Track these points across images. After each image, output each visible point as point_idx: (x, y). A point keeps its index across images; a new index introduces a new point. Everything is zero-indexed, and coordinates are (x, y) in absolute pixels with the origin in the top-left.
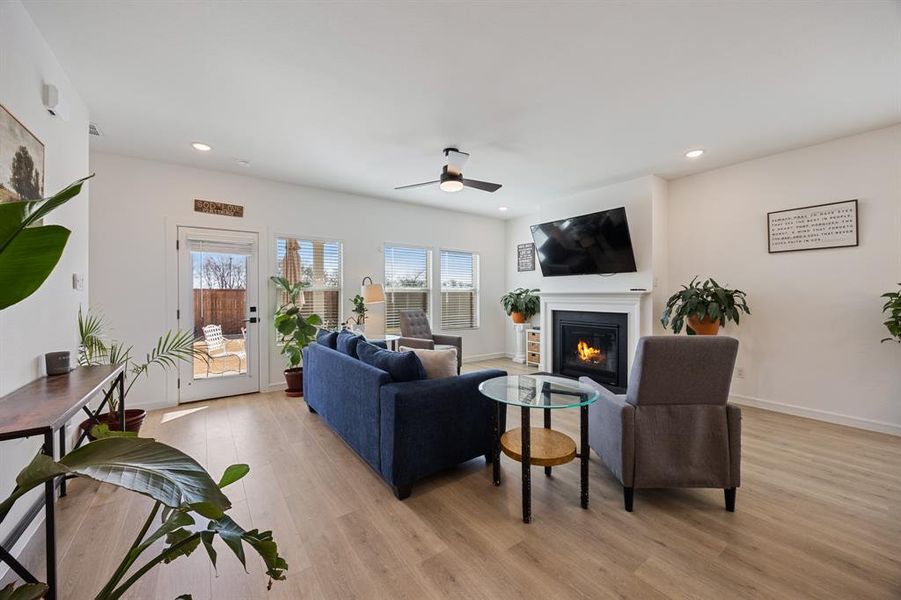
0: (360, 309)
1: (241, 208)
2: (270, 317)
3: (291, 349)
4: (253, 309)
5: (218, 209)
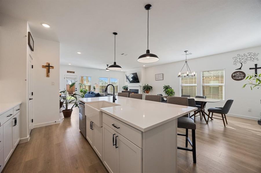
0: (94, 88)
1: (74, 72)
2: (79, 90)
3: (83, 95)
4: (76, 88)
5: (71, 72)
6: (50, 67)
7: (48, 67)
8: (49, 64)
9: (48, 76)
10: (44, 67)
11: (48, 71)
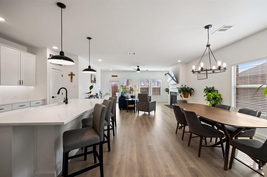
0: (132, 90)
1: (117, 76)
4: (119, 90)
5: (114, 76)
6: (73, 75)
7: (72, 75)
8: (72, 73)
9: (71, 81)
10: (69, 75)
11: (72, 78)
